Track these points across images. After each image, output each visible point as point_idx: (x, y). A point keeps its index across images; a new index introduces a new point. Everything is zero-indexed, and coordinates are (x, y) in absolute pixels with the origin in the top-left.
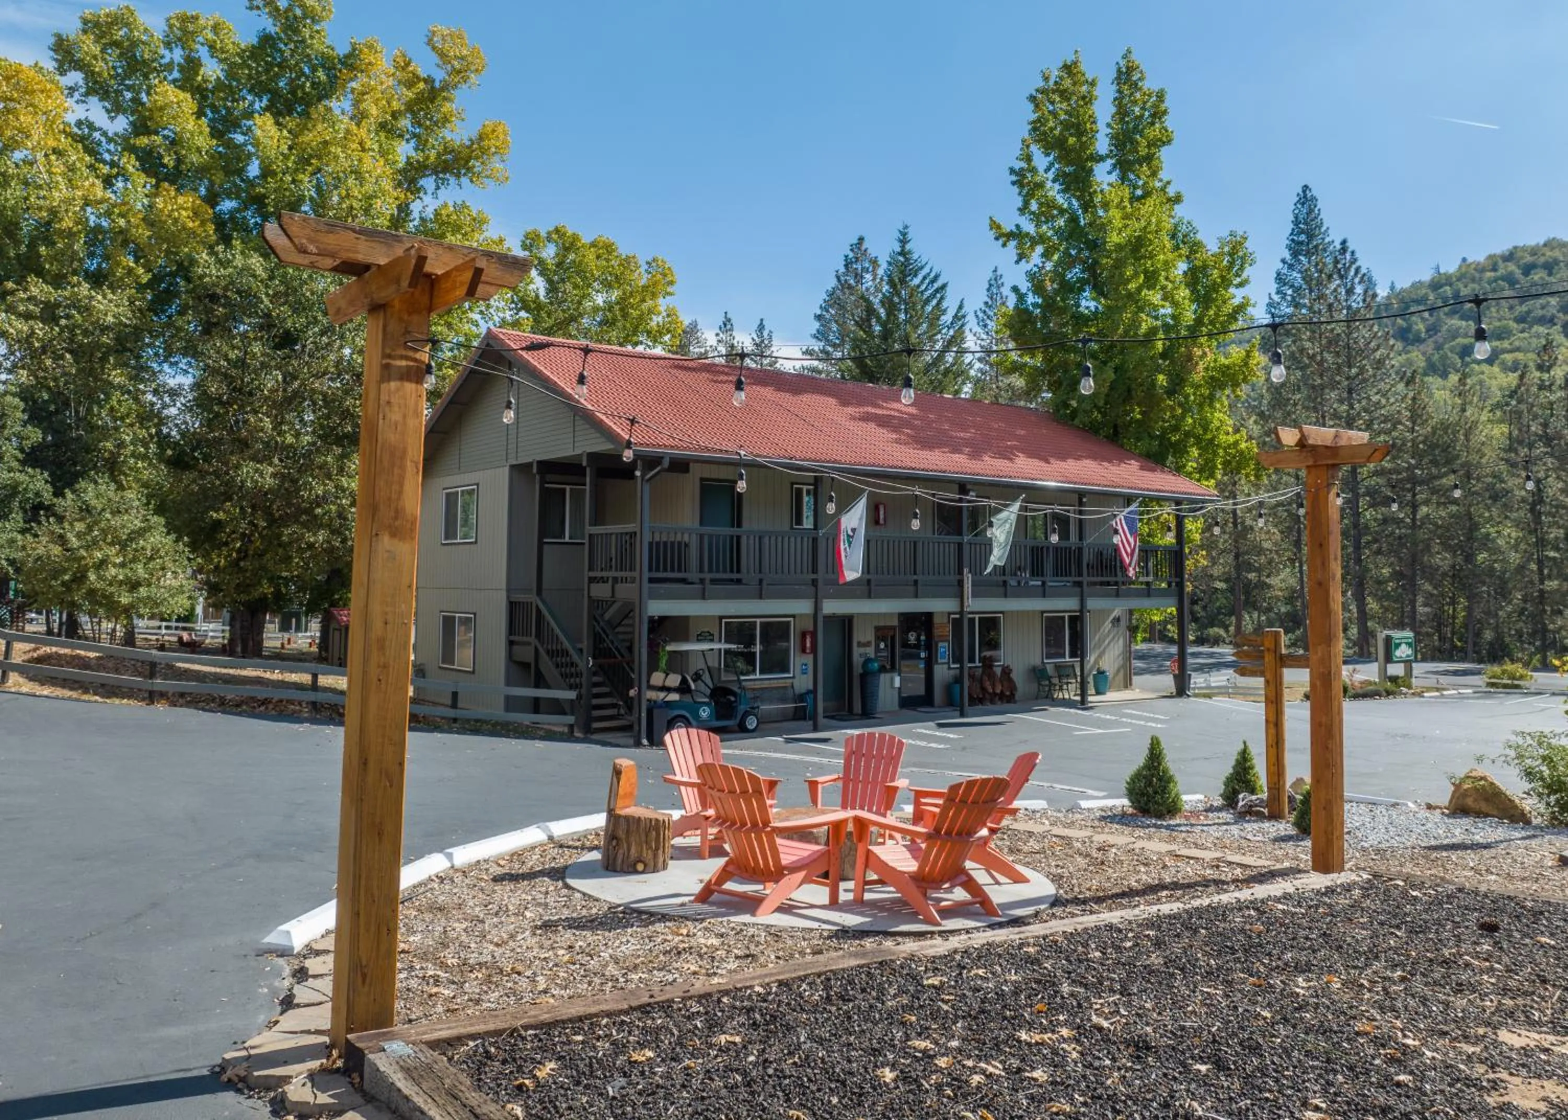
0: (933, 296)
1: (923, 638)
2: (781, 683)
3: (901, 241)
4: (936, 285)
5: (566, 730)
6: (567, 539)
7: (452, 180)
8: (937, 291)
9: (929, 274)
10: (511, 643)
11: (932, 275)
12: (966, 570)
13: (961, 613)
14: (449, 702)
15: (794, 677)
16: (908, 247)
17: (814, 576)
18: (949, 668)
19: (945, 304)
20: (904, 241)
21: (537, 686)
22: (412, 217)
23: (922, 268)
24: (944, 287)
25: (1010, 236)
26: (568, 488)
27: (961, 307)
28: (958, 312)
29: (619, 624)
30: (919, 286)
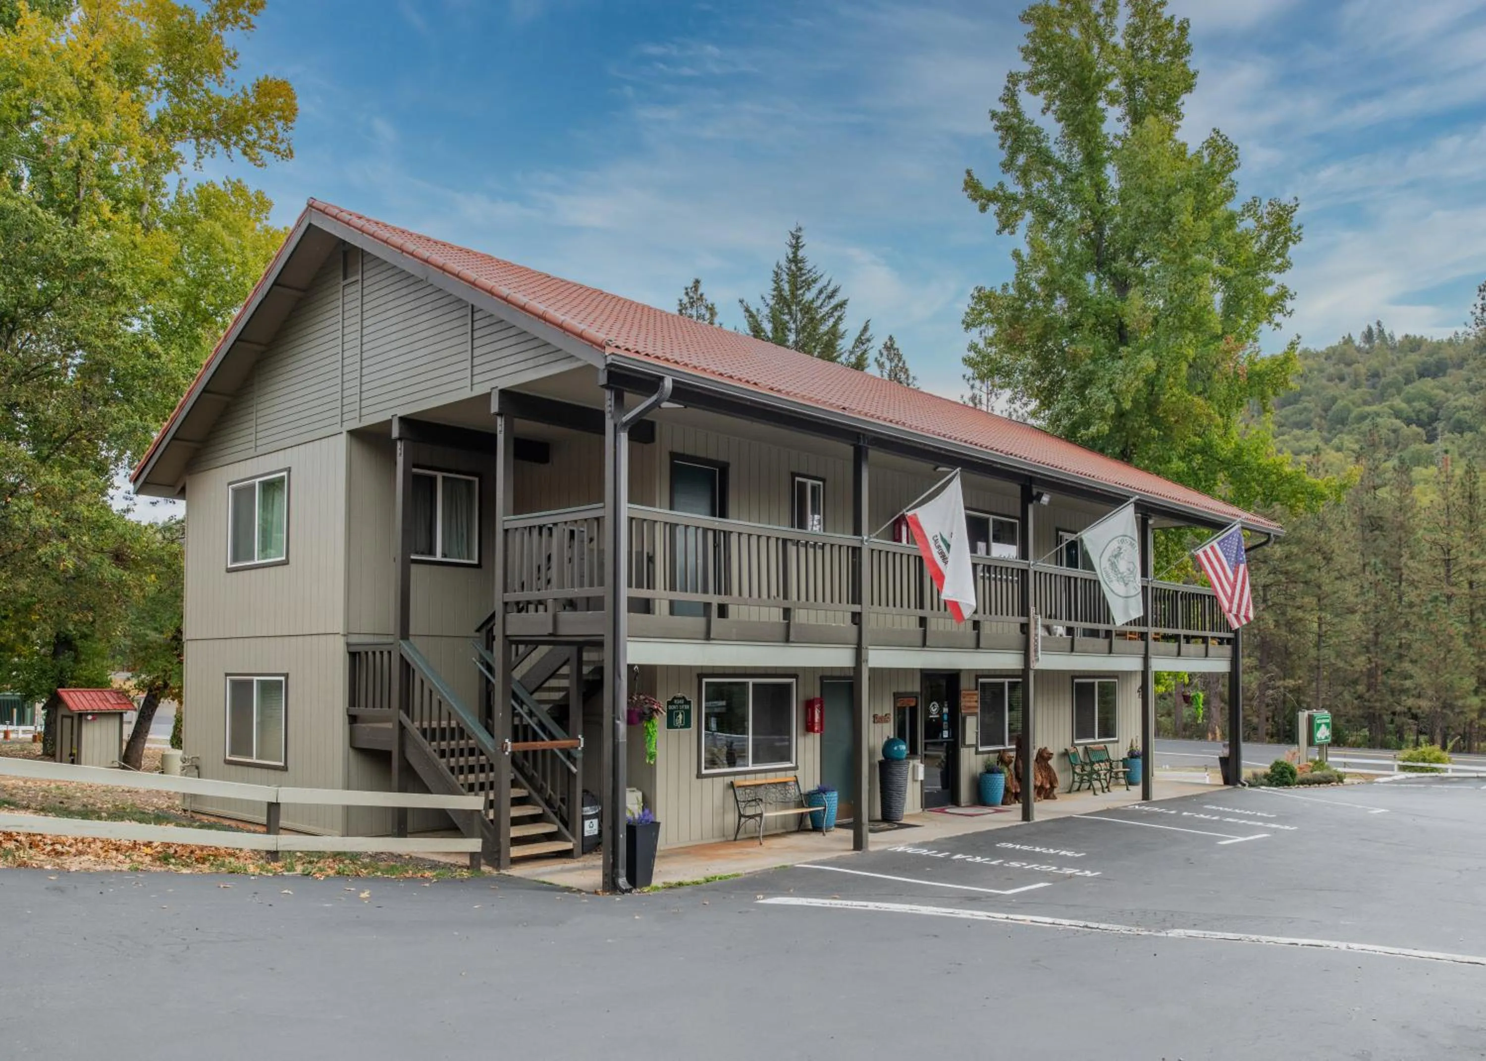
0: (830, 314)
1: (946, 710)
2: (781, 777)
3: (791, 246)
4: (834, 302)
5: (467, 861)
6: (439, 557)
7: (219, 147)
8: (835, 308)
9: (825, 287)
10: (353, 719)
11: (830, 289)
12: (1032, 610)
13: (1025, 672)
14: (264, 819)
15: (796, 768)
16: (801, 253)
17: (856, 608)
18: (977, 753)
19: (842, 327)
20: (796, 247)
21: (402, 789)
22: (163, 191)
23: (815, 281)
24: (842, 305)
25: (992, 197)
26: (440, 476)
27: (865, 329)
28: (862, 334)
29: (539, 688)
30: (813, 301)
